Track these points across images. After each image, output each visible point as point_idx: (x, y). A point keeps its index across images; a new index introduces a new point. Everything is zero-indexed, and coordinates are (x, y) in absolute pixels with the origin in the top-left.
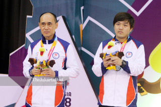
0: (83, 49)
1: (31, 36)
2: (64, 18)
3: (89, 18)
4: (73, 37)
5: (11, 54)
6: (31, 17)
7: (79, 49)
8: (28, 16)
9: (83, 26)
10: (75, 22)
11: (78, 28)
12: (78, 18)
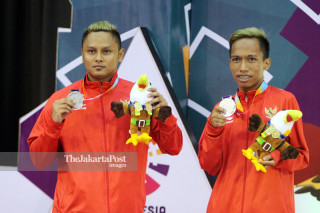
0: (192, 104)
1: (69, 75)
2: (145, 31)
3: (204, 31)
4: (168, 75)
5: (22, 120)
6: (68, 30)
7: (182, 104)
8: (61, 30)
9: (190, 50)
10: (172, 40)
11: (178, 54)
12: (177, 31)
